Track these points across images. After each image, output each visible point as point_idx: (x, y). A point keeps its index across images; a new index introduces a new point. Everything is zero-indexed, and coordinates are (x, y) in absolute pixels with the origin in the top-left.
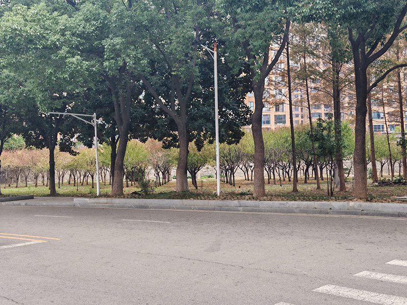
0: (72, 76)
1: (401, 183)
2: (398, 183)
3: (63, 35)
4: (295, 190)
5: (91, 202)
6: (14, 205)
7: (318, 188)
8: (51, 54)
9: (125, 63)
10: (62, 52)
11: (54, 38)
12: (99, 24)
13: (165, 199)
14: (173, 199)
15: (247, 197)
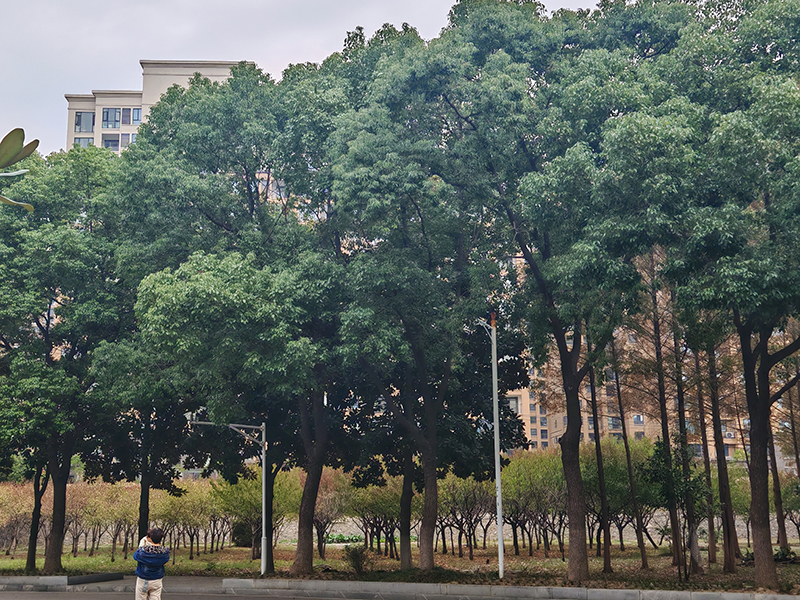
0: (290, 368)
1: (787, 559)
2: (780, 560)
3: (280, 303)
4: (607, 568)
5: (257, 586)
6: (101, 591)
7: (645, 565)
8: (259, 333)
9: (374, 348)
10: (280, 330)
11: (267, 308)
12: (329, 285)
13: (404, 581)
14: (420, 581)
15: (559, 581)
